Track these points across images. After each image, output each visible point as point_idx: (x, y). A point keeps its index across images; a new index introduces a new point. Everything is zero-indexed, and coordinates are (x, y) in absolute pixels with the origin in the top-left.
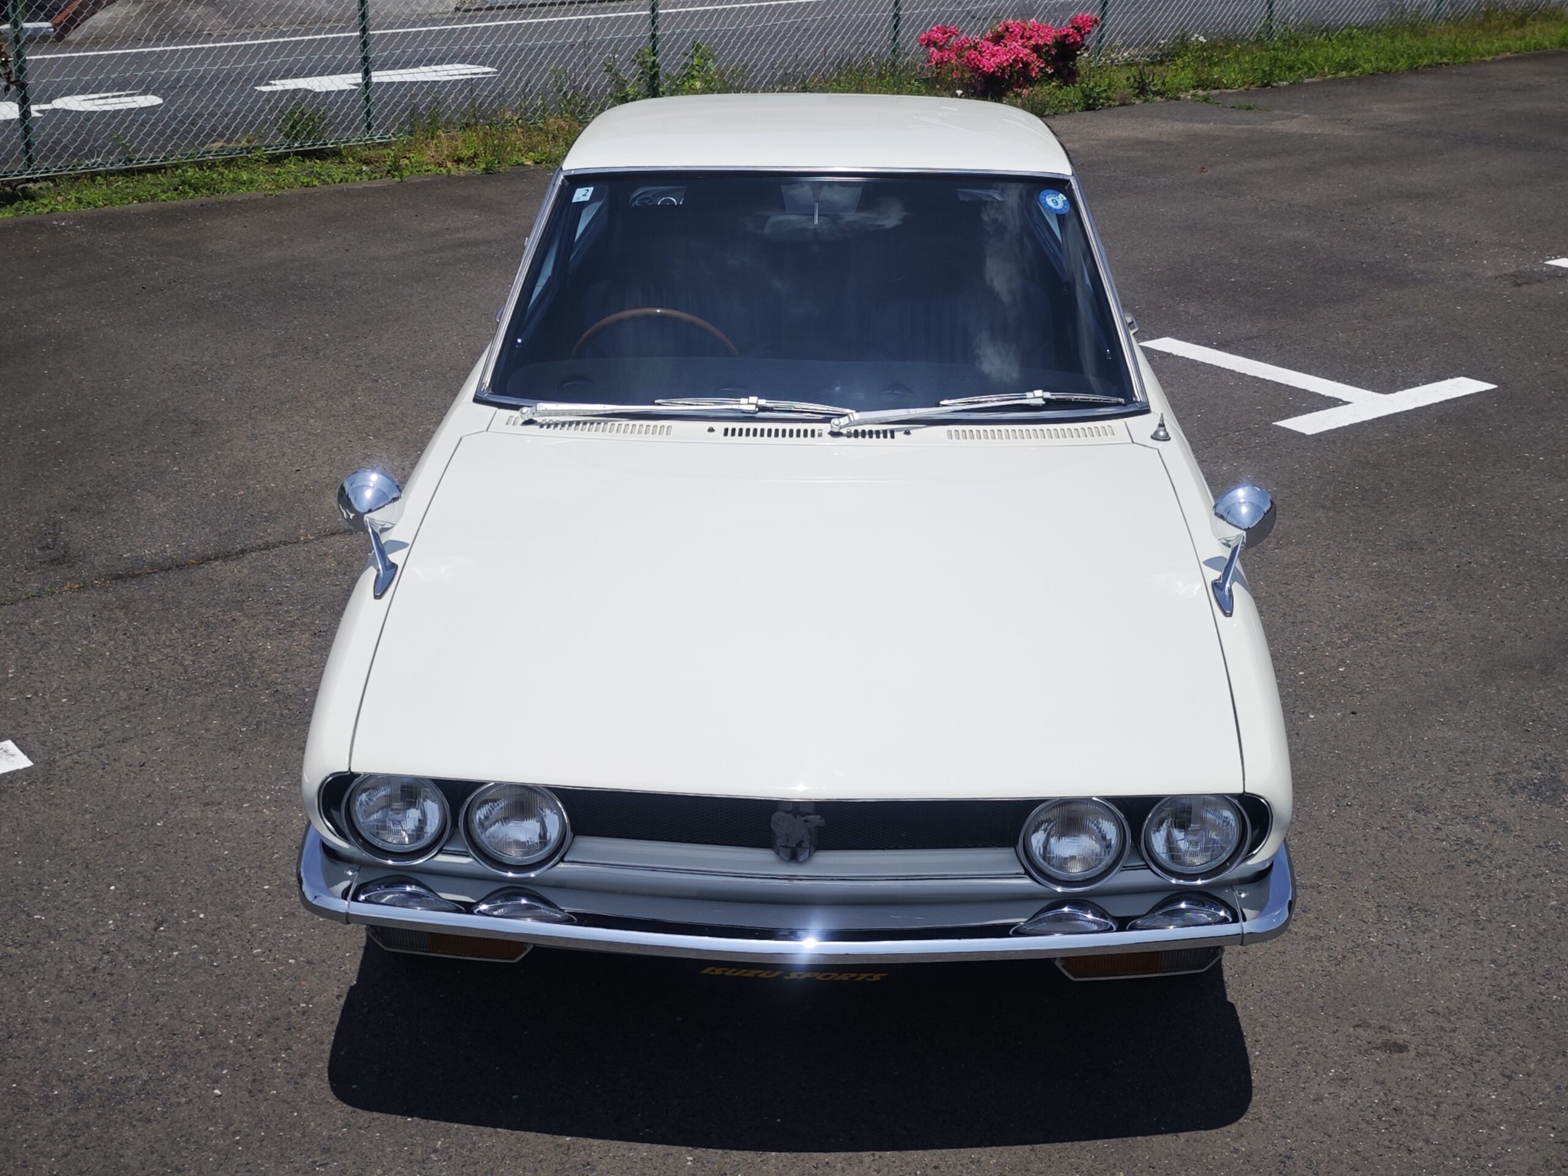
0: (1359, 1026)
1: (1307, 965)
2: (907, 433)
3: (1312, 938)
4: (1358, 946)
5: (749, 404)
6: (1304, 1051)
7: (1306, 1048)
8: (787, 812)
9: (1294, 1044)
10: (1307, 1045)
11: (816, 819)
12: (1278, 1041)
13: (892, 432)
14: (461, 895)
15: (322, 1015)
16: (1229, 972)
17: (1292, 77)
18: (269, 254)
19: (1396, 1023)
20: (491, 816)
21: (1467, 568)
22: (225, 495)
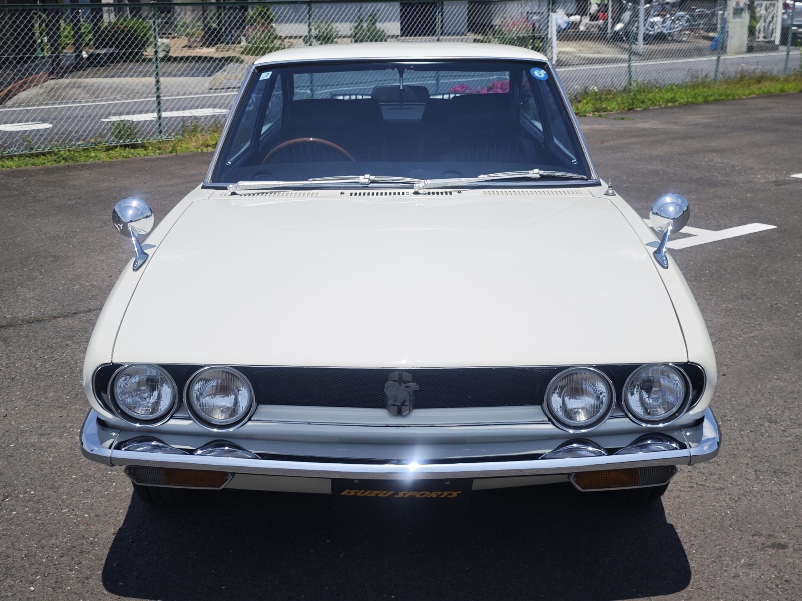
0: (755, 535)
1: (717, 503)
2: (459, 192)
3: (718, 489)
4: (747, 492)
5: (365, 179)
6: (723, 550)
7: (724, 548)
8: (395, 381)
9: (716, 546)
10: (724, 546)
11: (414, 386)
12: (706, 544)
13: (451, 193)
14: (186, 445)
15: (103, 544)
16: (669, 508)
17: (644, 106)
18: (103, 185)
19: (778, 533)
20: (204, 393)
21: (776, 306)
22: (68, 288)
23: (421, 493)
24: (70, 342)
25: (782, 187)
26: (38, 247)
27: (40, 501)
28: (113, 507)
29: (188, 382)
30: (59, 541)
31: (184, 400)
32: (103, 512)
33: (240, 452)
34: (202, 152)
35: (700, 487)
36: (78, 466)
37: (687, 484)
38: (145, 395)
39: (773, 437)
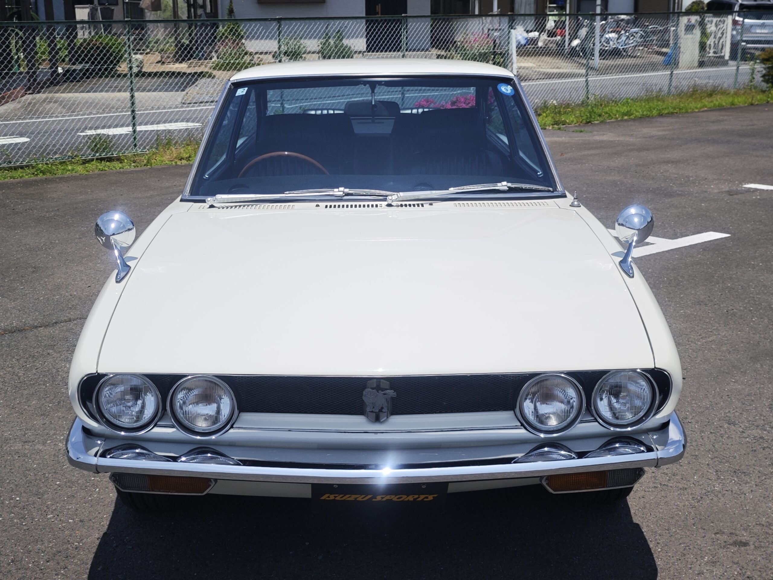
0: (718, 533)
1: (681, 502)
2: (431, 204)
3: (681, 489)
4: (709, 492)
5: (339, 191)
6: (687, 548)
7: (688, 546)
8: (373, 389)
9: (680, 544)
10: (689, 544)
11: (391, 393)
12: (671, 543)
13: (422, 205)
14: (170, 452)
15: (88, 549)
16: (635, 508)
17: (601, 119)
18: (81, 197)
19: (739, 531)
20: (187, 401)
21: (732, 312)
22: (48, 298)
23: (398, 497)
24: (51, 351)
25: (735, 196)
26: (18, 259)
27: (26, 507)
28: (97, 513)
29: (172, 391)
30: (45, 547)
31: (168, 408)
32: (87, 517)
33: (222, 459)
34: (176, 165)
35: (664, 487)
36: (62, 472)
37: (651, 485)
38: (129, 404)
39: (732, 438)
